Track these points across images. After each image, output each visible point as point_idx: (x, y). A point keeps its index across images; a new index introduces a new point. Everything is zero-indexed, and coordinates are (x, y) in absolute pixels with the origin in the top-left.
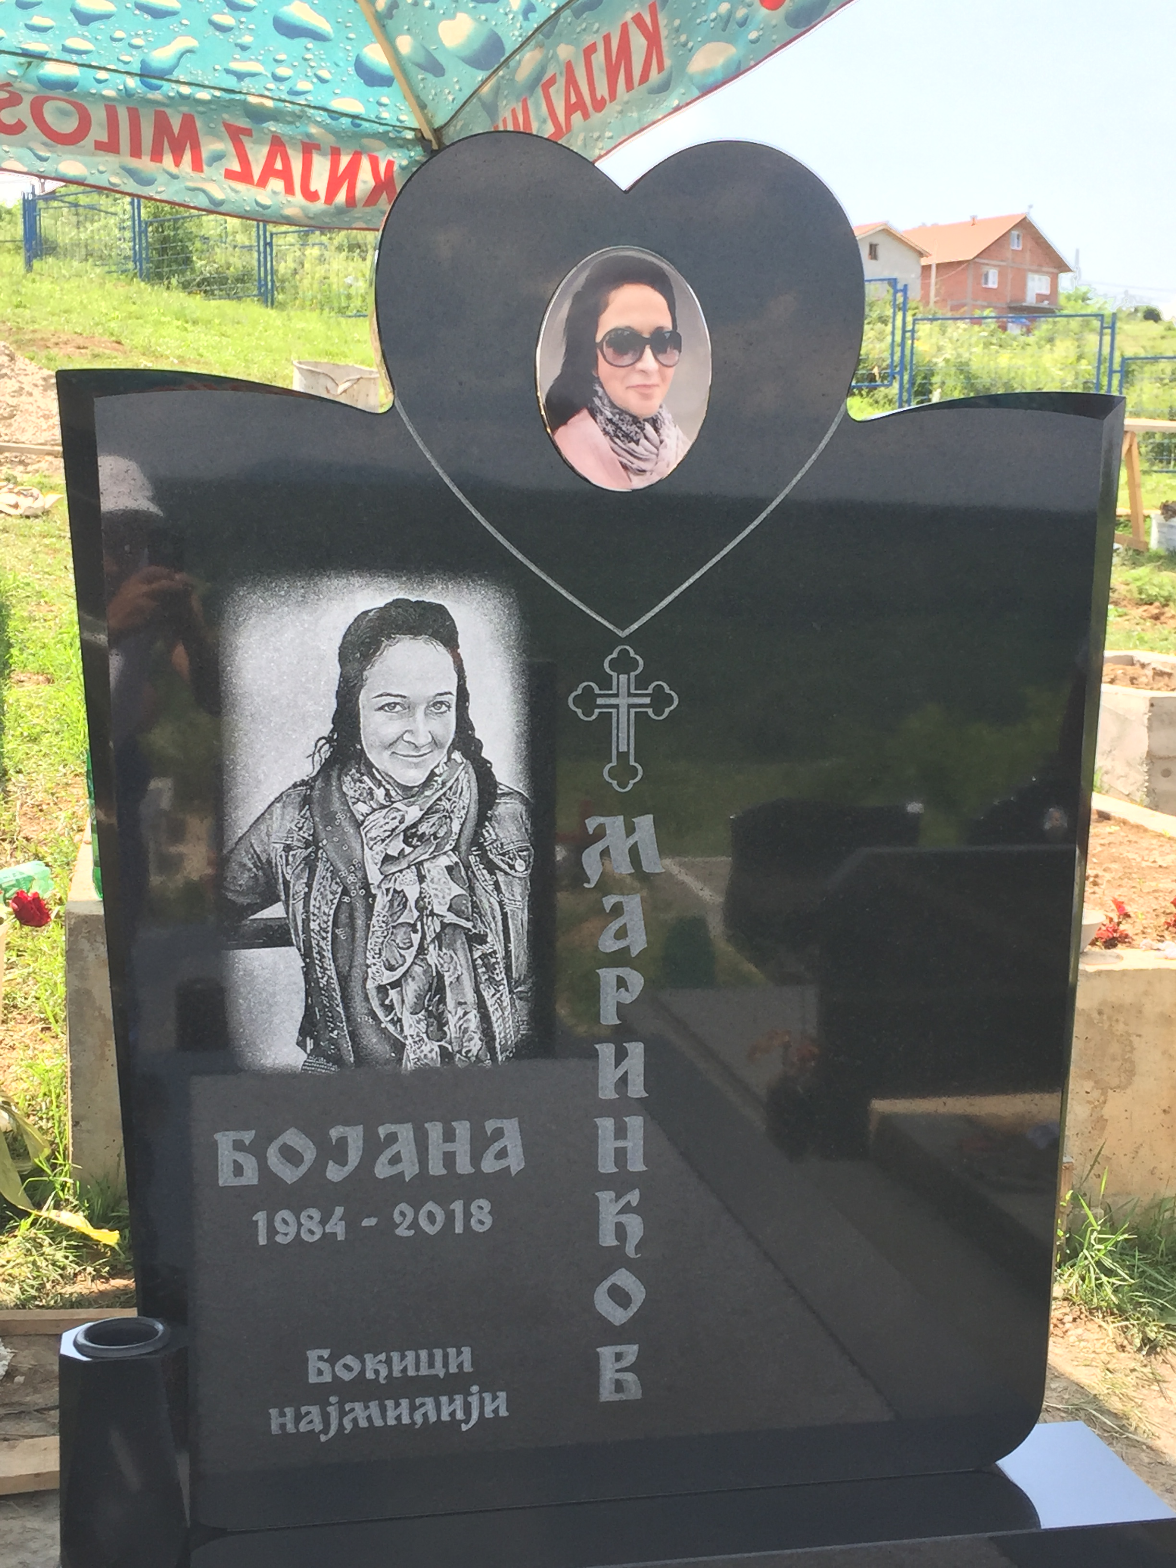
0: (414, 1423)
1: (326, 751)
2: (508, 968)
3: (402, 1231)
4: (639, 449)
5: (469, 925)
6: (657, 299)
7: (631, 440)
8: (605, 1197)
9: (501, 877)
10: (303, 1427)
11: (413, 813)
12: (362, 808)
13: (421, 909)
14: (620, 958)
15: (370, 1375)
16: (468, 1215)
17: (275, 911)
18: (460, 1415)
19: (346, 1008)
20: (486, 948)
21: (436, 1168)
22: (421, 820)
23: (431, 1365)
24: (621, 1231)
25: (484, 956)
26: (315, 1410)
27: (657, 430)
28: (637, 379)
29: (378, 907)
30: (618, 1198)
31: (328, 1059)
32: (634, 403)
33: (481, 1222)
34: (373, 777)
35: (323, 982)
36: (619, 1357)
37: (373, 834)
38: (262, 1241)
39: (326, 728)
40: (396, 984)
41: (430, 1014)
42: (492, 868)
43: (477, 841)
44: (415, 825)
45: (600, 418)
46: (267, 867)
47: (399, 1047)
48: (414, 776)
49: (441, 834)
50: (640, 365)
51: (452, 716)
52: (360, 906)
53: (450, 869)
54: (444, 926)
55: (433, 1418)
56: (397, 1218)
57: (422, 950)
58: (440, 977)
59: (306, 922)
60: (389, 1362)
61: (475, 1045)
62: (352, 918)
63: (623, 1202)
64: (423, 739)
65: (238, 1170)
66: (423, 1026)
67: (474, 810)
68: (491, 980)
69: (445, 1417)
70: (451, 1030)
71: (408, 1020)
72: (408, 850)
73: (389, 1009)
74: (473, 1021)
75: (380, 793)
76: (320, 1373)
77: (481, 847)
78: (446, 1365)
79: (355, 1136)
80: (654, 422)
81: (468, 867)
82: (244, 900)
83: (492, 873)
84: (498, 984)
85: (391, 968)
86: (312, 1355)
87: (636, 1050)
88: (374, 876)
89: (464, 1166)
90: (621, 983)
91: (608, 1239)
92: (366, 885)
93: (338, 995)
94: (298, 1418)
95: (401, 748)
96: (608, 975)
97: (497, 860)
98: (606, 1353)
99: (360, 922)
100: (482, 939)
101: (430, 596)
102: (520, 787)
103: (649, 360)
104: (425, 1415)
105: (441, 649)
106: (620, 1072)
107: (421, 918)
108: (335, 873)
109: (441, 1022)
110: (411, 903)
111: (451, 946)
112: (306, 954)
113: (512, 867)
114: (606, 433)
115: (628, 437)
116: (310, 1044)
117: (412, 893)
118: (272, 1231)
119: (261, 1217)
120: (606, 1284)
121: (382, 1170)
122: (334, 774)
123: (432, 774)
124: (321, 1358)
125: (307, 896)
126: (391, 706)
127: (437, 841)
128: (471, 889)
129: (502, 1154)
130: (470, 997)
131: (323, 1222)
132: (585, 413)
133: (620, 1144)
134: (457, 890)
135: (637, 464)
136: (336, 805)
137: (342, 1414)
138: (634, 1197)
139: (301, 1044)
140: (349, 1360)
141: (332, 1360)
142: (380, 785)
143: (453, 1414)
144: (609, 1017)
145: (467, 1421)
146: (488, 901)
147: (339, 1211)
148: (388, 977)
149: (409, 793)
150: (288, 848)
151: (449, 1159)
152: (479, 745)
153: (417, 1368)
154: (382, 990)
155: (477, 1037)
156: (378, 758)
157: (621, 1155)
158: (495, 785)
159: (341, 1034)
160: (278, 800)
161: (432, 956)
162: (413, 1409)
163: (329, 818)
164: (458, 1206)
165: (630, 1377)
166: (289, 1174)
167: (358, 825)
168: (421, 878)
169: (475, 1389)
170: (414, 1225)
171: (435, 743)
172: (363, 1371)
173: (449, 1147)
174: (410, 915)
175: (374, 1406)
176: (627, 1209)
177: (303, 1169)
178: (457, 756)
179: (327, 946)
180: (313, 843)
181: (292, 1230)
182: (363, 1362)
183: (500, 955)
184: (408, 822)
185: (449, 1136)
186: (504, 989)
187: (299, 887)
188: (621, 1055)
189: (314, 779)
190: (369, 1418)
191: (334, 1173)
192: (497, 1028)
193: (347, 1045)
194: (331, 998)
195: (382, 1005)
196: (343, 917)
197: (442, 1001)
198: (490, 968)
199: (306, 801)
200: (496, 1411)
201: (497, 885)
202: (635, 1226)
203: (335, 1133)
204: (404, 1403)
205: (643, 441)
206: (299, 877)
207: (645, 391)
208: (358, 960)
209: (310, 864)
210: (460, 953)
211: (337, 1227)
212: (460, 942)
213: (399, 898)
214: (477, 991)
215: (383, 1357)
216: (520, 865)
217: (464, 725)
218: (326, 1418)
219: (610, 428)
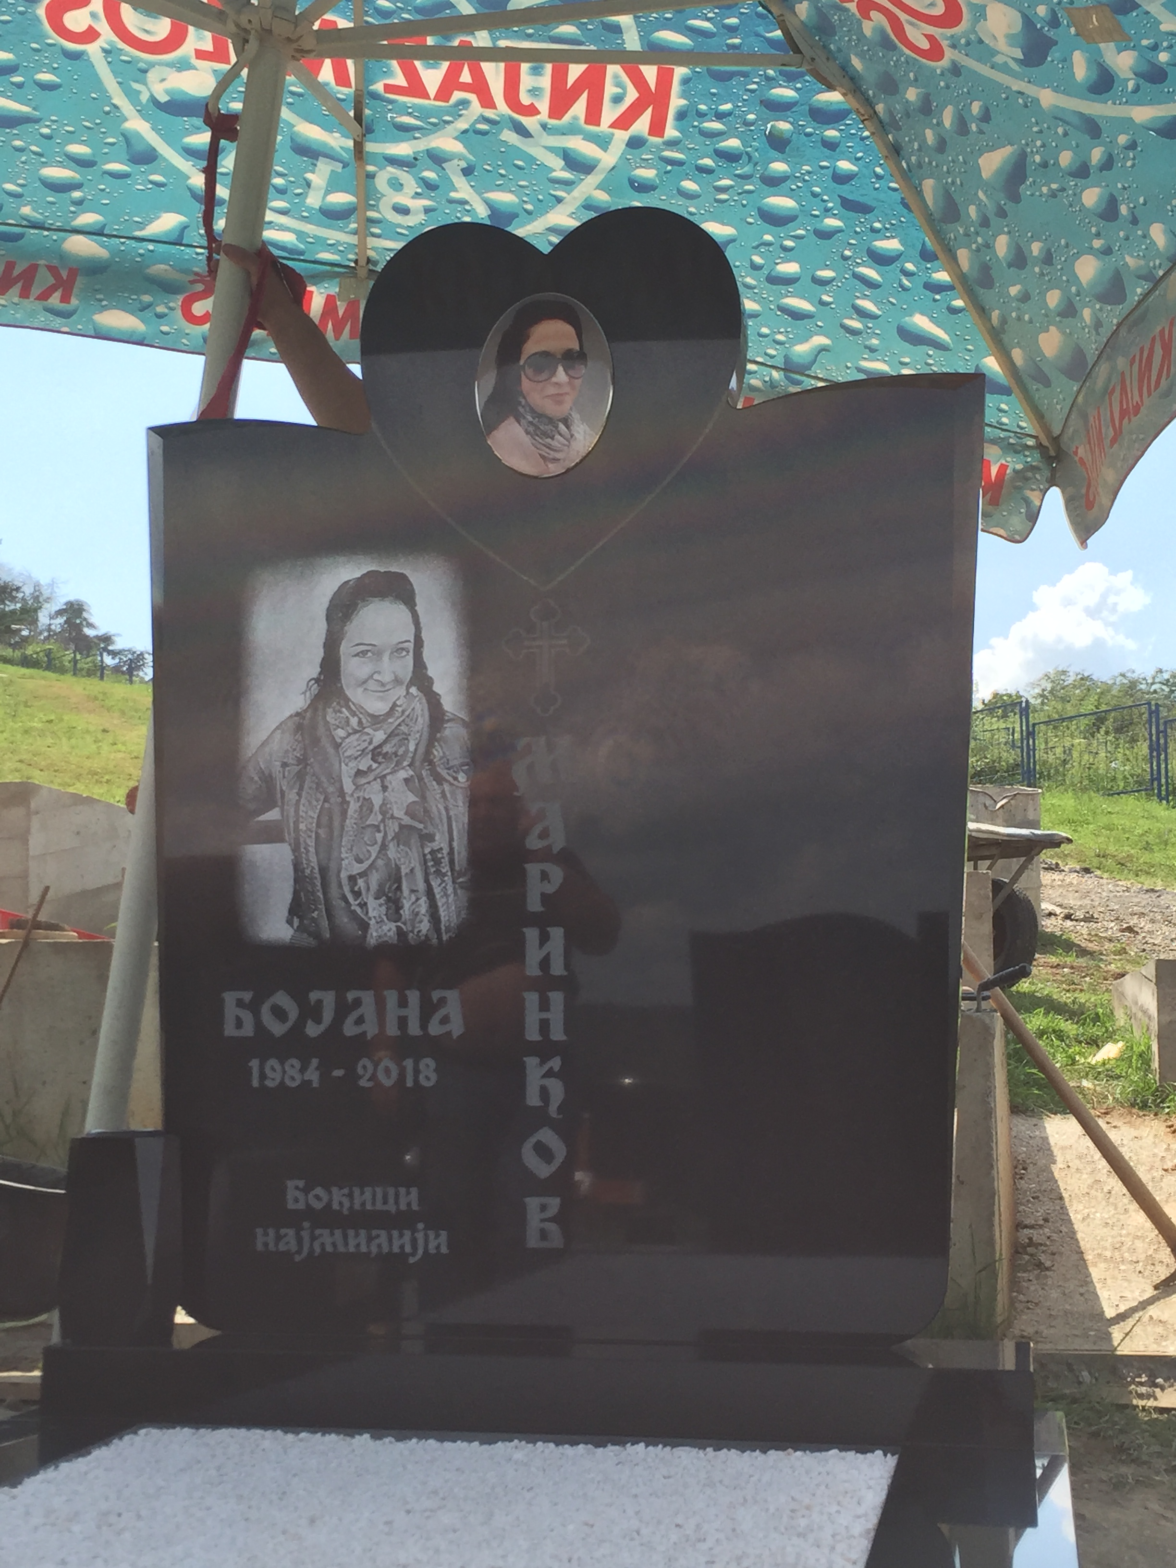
0: (369, 1253)
1: (315, 689)
2: (452, 862)
3: (363, 1083)
4: (554, 443)
5: (421, 826)
6: (569, 329)
7: (548, 437)
8: (531, 1062)
9: (446, 787)
10: (282, 1247)
11: (379, 736)
12: (341, 733)
13: (383, 813)
14: (545, 855)
15: (336, 1206)
16: (417, 1072)
17: (273, 815)
18: (408, 1249)
19: (325, 893)
20: (435, 845)
21: (392, 1030)
22: (385, 742)
23: (385, 1202)
24: (544, 1093)
25: (432, 852)
26: (291, 1232)
27: (568, 427)
28: (552, 390)
29: (350, 812)
30: (543, 1062)
31: (310, 934)
32: (550, 409)
33: (428, 1078)
34: (349, 708)
35: (308, 872)
36: (543, 1208)
37: (347, 754)
38: (255, 1083)
39: (314, 671)
40: (363, 874)
41: (389, 899)
42: (439, 780)
43: (428, 759)
44: (380, 746)
45: (523, 421)
46: (268, 780)
47: (364, 926)
48: (379, 707)
49: (400, 752)
50: (554, 380)
51: (410, 660)
52: (337, 811)
53: (406, 781)
54: (401, 827)
55: (385, 1249)
56: (360, 1071)
57: (384, 847)
58: (398, 869)
59: (296, 823)
60: (350, 1196)
61: (425, 926)
62: (331, 819)
63: (546, 1067)
64: (387, 677)
65: (239, 1024)
66: (383, 909)
67: (426, 735)
68: (438, 873)
69: (396, 1250)
70: (406, 912)
71: (372, 903)
72: (375, 765)
73: (357, 894)
74: (423, 906)
75: (354, 721)
76: (296, 1200)
77: (431, 763)
78: (397, 1202)
79: (328, 999)
80: (566, 421)
81: (421, 779)
82: (252, 806)
83: (440, 783)
84: (445, 875)
85: (359, 861)
86: (290, 1184)
87: (557, 934)
88: (348, 786)
89: (414, 1029)
90: (544, 876)
91: (533, 1099)
92: (342, 793)
93: (318, 883)
94: (279, 1238)
95: (371, 685)
96: (533, 869)
97: (444, 773)
98: (533, 1203)
99: (336, 823)
100: (431, 838)
101: (394, 569)
102: (463, 715)
103: (561, 375)
104: (379, 1246)
105: (403, 607)
106: (543, 953)
107: (383, 821)
108: (319, 785)
109: (398, 907)
110: (376, 808)
111: (407, 844)
112: (296, 849)
113: (456, 779)
114: (527, 433)
115: (546, 435)
116: (296, 922)
117: (377, 801)
118: (263, 1076)
119: (254, 1064)
120: (533, 1140)
121: (349, 1029)
122: (320, 707)
123: (394, 705)
124: (297, 1188)
125: (298, 801)
126: (364, 653)
127: (396, 760)
128: (423, 798)
129: (445, 1020)
130: (421, 886)
131: (303, 1070)
132: (512, 419)
133: (544, 1015)
134: (412, 798)
135: (553, 454)
136: (321, 731)
137: (313, 1238)
138: (556, 1063)
139: (289, 922)
140: (319, 1191)
141: (306, 1190)
142: (354, 714)
143: (402, 1247)
144: (534, 905)
145: (413, 1254)
146: (436, 806)
147: (315, 1062)
148: (357, 868)
149: (376, 720)
150: (284, 765)
151: (403, 1022)
152: (430, 681)
153: (374, 1204)
154: (352, 879)
155: (426, 920)
156: (355, 694)
157: (544, 1026)
158: (443, 713)
159: (319, 914)
160: (277, 728)
161: (392, 852)
162: (370, 1239)
163: (316, 741)
164: (409, 1063)
165: (552, 1227)
166: (278, 1029)
167: (337, 746)
168: (384, 788)
169: (421, 1226)
170: (373, 1078)
171: (397, 681)
172: (331, 1200)
173: (403, 1012)
174: (375, 819)
175: (338, 1233)
176: (549, 1074)
177: (289, 1024)
178: (413, 690)
179: (311, 843)
180: (303, 761)
181: (278, 1077)
182: (330, 1193)
183: (445, 851)
184: (376, 743)
185: (403, 1003)
186: (448, 879)
187: (292, 796)
188: (544, 938)
189: (305, 711)
190: (334, 1245)
191: (312, 1030)
192: (442, 913)
193: (325, 923)
194: (314, 885)
195: (352, 891)
196: (325, 820)
197: (399, 888)
198: (437, 862)
199: (299, 728)
200: (438, 1247)
201: (443, 794)
202: (557, 1090)
203: (314, 996)
204: (363, 1232)
205: (557, 437)
206: (291, 788)
207: (558, 399)
208: (335, 854)
209: (300, 777)
210: (414, 849)
211: (313, 1076)
212: (414, 841)
213: (366, 805)
214: (427, 881)
215: (346, 1191)
216: (462, 778)
217: (419, 664)
218: (300, 1240)
219: (531, 429)
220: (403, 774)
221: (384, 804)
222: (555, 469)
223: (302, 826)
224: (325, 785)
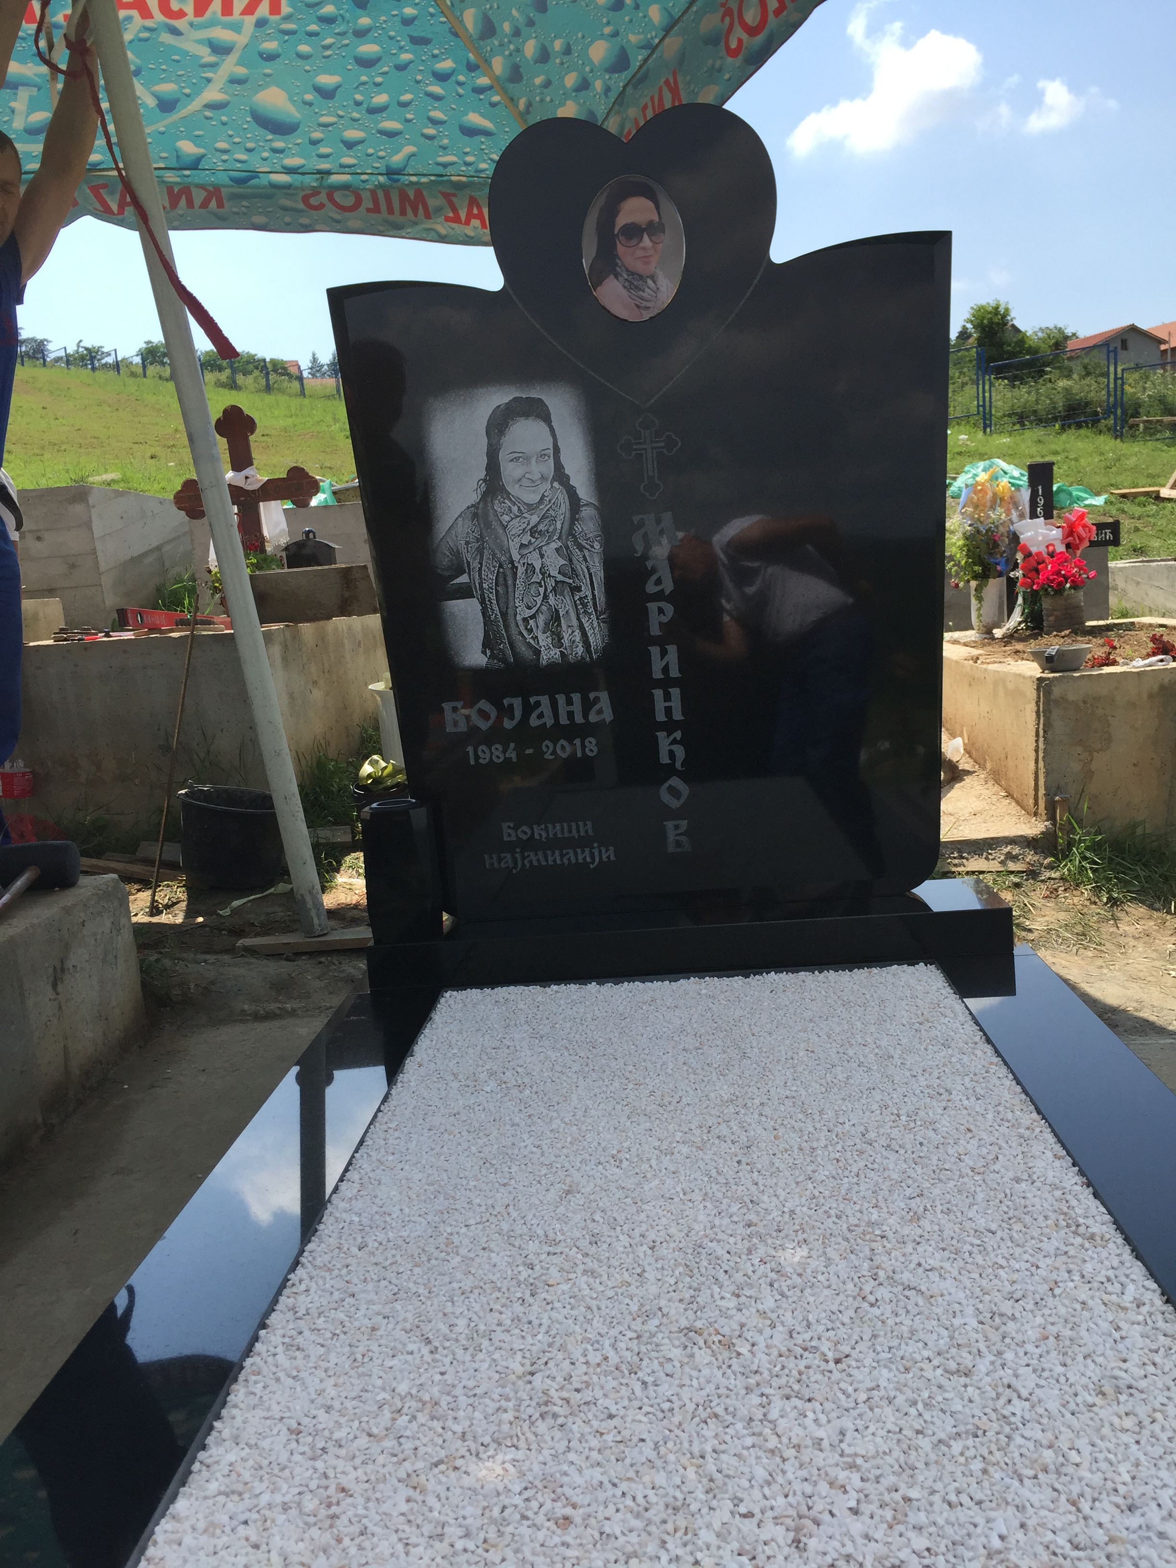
0: (563, 864)
2: (595, 605)
3: (547, 756)
4: (645, 295)
5: (571, 581)
6: (650, 204)
7: (640, 290)
8: (661, 735)
9: (587, 553)
10: (503, 865)
11: (535, 519)
12: (506, 518)
13: (543, 574)
14: (659, 596)
15: (537, 837)
16: (583, 747)
17: (464, 579)
18: (588, 859)
19: (506, 631)
20: (582, 594)
21: (564, 720)
22: (539, 523)
23: (570, 831)
24: (672, 754)
25: (580, 599)
26: (508, 856)
27: (654, 282)
28: (640, 253)
29: (519, 574)
30: (668, 736)
31: (499, 660)
32: (639, 267)
33: (591, 751)
34: (510, 500)
35: (493, 617)
36: (677, 827)
37: (513, 532)
38: (472, 762)
40: (533, 617)
41: (553, 633)
42: (581, 548)
43: (571, 533)
44: (536, 526)
45: (620, 278)
46: (457, 554)
47: (537, 652)
48: (534, 498)
49: (551, 530)
50: (642, 245)
51: (551, 462)
52: (509, 573)
53: (557, 550)
54: (557, 582)
55: (573, 861)
56: (545, 749)
57: (546, 597)
58: (557, 611)
59: (481, 584)
60: (546, 830)
61: (580, 650)
62: (505, 580)
63: (672, 738)
64: (537, 476)
65: (456, 724)
66: (550, 640)
67: (568, 515)
68: (585, 612)
69: (581, 861)
70: (566, 641)
71: (541, 637)
72: (533, 540)
73: (530, 631)
74: (578, 636)
75: (515, 509)
76: (509, 835)
77: (574, 536)
78: (578, 831)
79: (517, 702)
80: (653, 278)
81: (567, 548)
82: (447, 574)
83: (581, 551)
84: (590, 614)
85: (529, 608)
86: (505, 825)
87: (672, 649)
88: (516, 557)
89: (579, 719)
90: (661, 611)
91: (665, 760)
92: (512, 562)
93: (501, 624)
94: (500, 860)
95: (525, 482)
96: (653, 607)
97: (584, 543)
98: (670, 825)
99: (510, 582)
100: (578, 589)
101: (534, 394)
102: (593, 501)
103: (646, 241)
104: (569, 859)
105: (542, 424)
106: (664, 663)
107: (543, 579)
108: (494, 555)
109: (560, 638)
110: (537, 570)
111: (562, 594)
112: (482, 602)
113: (592, 547)
114: (625, 287)
115: (637, 288)
116: (488, 652)
117: (538, 566)
118: (477, 758)
119: (470, 749)
120: (666, 785)
121: (534, 722)
122: (489, 500)
123: (543, 496)
124: (509, 827)
125: (480, 569)
126: (517, 459)
127: (549, 535)
128: (571, 561)
129: (600, 712)
130: (575, 622)
131: (504, 752)
132: (612, 277)
133: (667, 704)
134: (563, 562)
135: (644, 304)
136: (492, 517)
137: (524, 858)
138: (678, 735)
139: (484, 653)
140: (525, 828)
141: (516, 828)
142: (514, 504)
143: (585, 858)
144: (655, 630)
145: (593, 863)
146: (581, 567)
147: (512, 745)
148: (528, 613)
149: (531, 508)
150: (467, 543)
151: (570, 715)
152: (568, 478)
153: (563, 832)
154: (525, 620)
155: (580, 645)
156: (514, 490)
157: (668, 711)
158: (579, 500)
159: (505, 646)
160: (460, 516)
161: (552, 600)
162: (562, 856)
163: (488, 525)
164: (577, 742)
165: (683, 838)
166: (484, 726)
167: (505, 528)
168: (542, 556)
169: (596, 845)
170: (554, 752)
171: (543, 478)
172: (533, 834)
173: (570, 708)
174: (538, 577)
175: (540, 853)
176: (674, 742)
177: (491, 722)
178: (556, 484)
179: (493, 597)
180: (480, 539)
181: (488, 757)
182: (532, 829)
183: (590, 597)
184: (532, 525)
185: (570, 702)
186: (593, 617)
187: (475, 565)
188: (664, 653)
189: (479, 503)
190: (538, 860)
191: (508, 724)
192: (591, 639)
193: (509, 652)
194: (498, 626)
195: (526, 629)
196: (501, 580)
197: (559, 625)
198: (585, 605)
199: (475, 516)
200: (608, 857)
201: (584, 557)
202: (680, 752)
203: (506, 702)
204: (557, 853)
205: (647, 290)
206: (475, 559)
207: (646, 260)
208: (511, 604)
209: (480, 551)
210: (567, 598)
211: (512, 755)
212: (567, 591)
213: (530, 568)
214: (578, 619)
215: (543, 826)
217: (559, 467)
218: (515, 861)
219: (627, 284)
220: (554, 545)
221: (543, 567)
222: (646, 316)
223: (485, 586)
224: (499, 555)
